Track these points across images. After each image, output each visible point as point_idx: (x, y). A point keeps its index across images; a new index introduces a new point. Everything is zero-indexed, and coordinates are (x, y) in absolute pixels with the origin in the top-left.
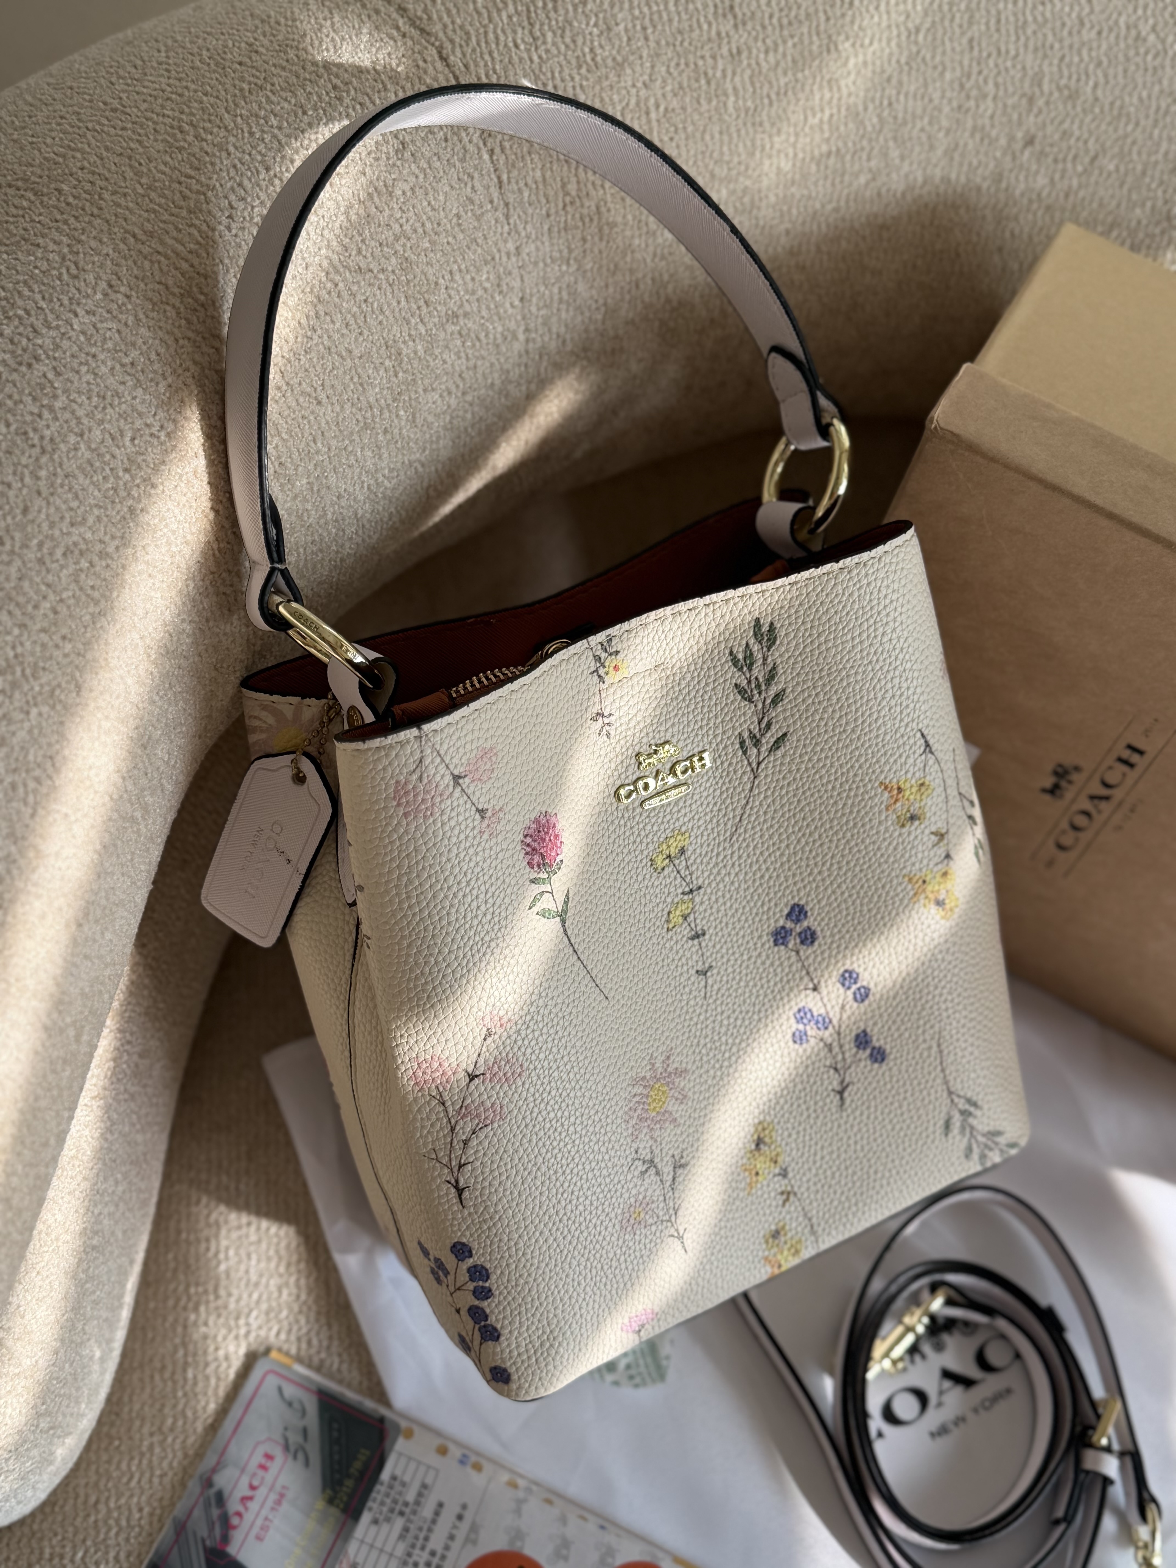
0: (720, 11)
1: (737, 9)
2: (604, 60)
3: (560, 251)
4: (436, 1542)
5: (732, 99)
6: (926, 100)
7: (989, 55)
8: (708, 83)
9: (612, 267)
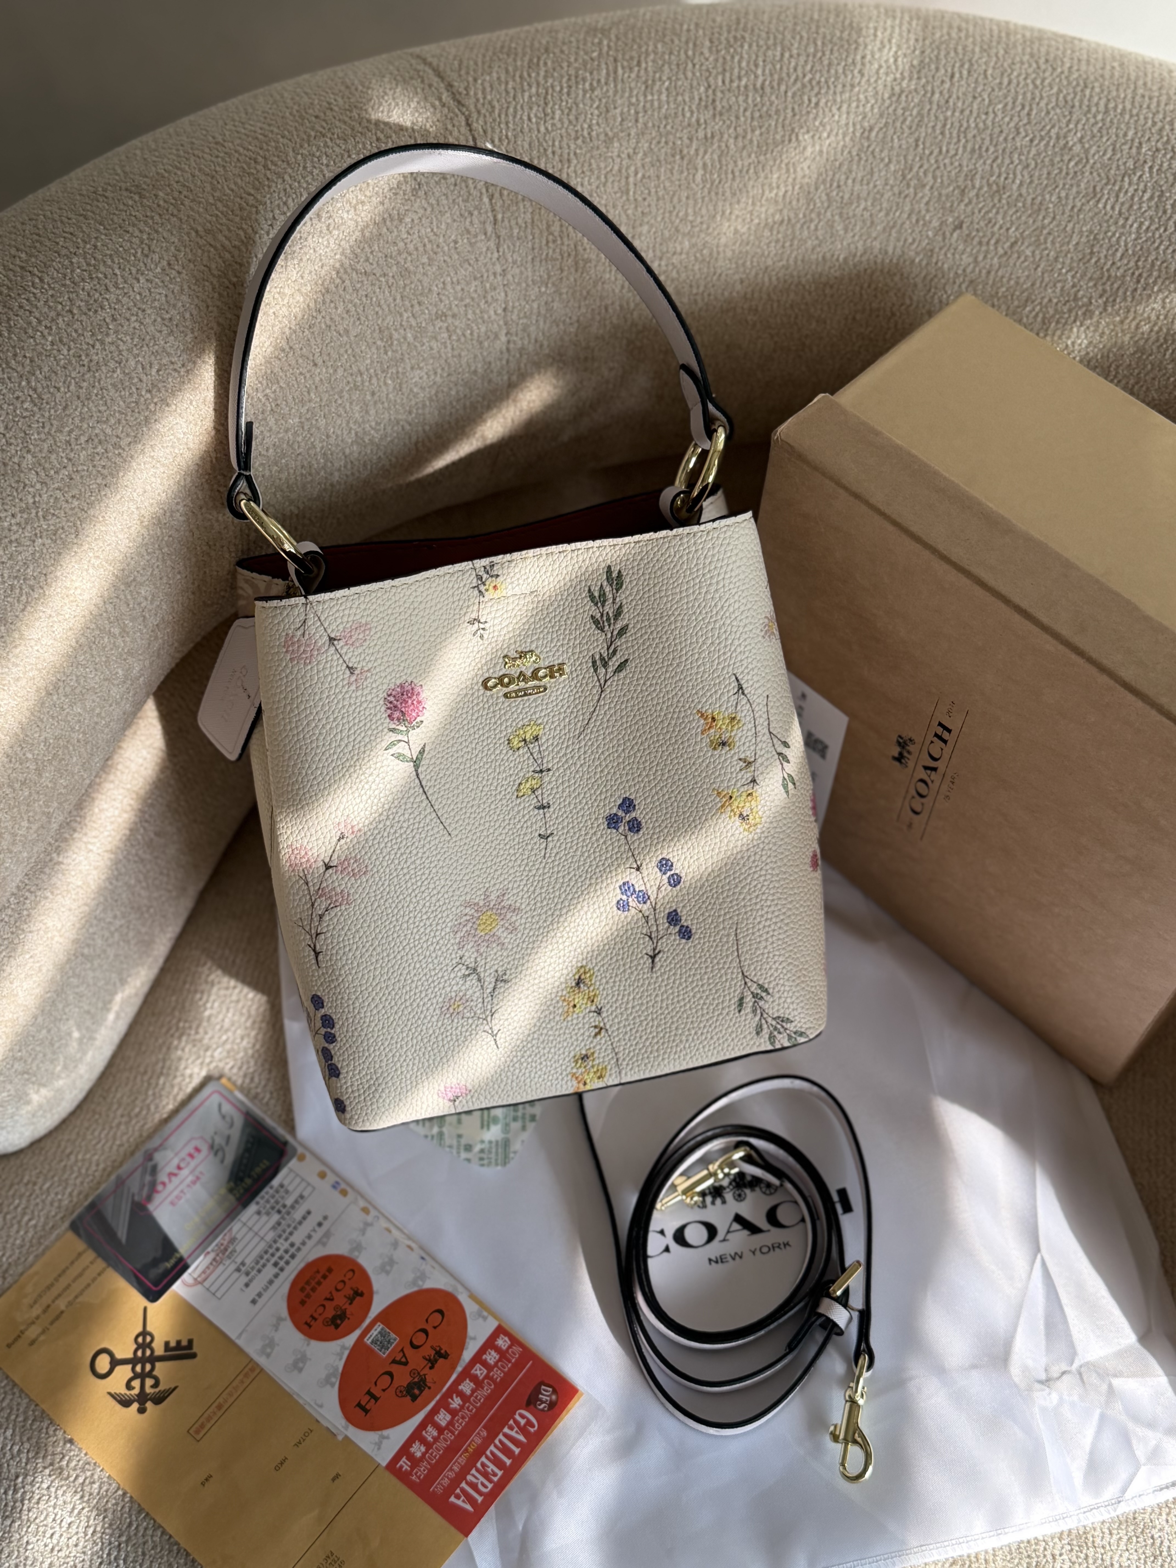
0: (703, 103)
1: (718, 103)
2: (598, 135)
3: (541, 277)
4: (297, 1238)
5: (701, 172)
6: (871, 185)
7: (931, 153)
8: (682, 158)
9: (585, 293)
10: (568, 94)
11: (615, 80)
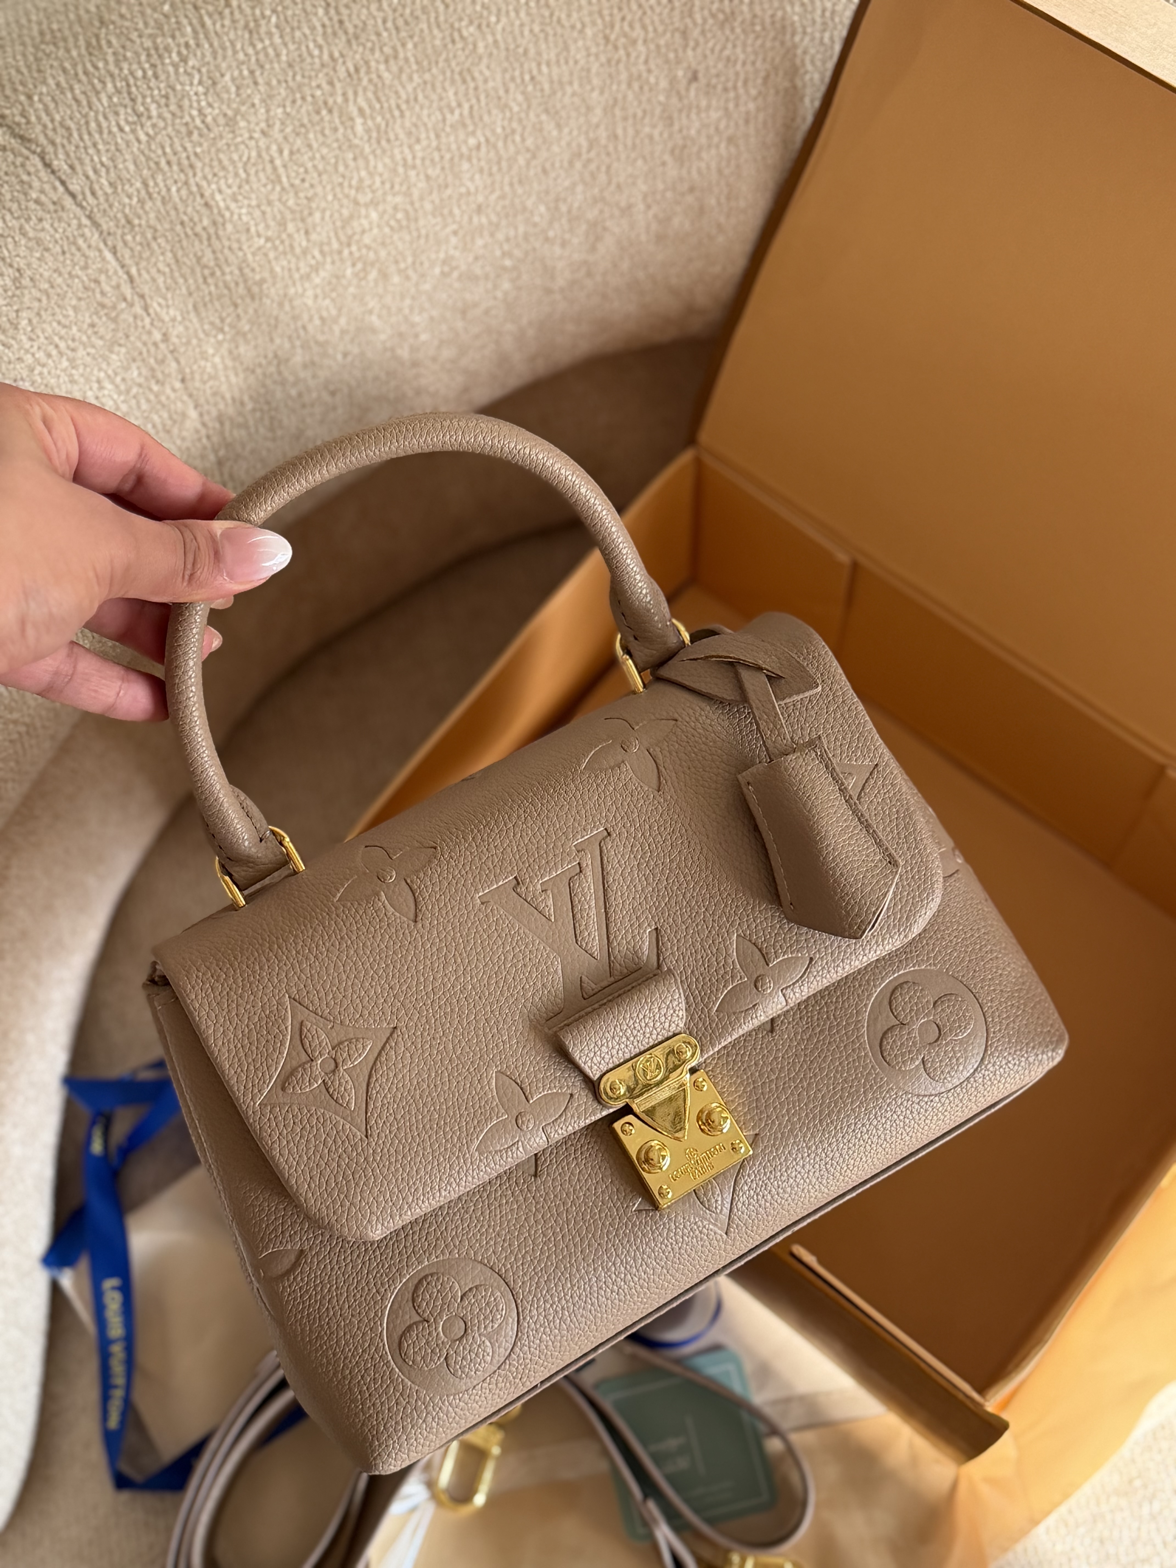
1: (347, 23)
2: (215, 120)
3: (212, 324)
10: (156, 76)
11: (207, 37)
